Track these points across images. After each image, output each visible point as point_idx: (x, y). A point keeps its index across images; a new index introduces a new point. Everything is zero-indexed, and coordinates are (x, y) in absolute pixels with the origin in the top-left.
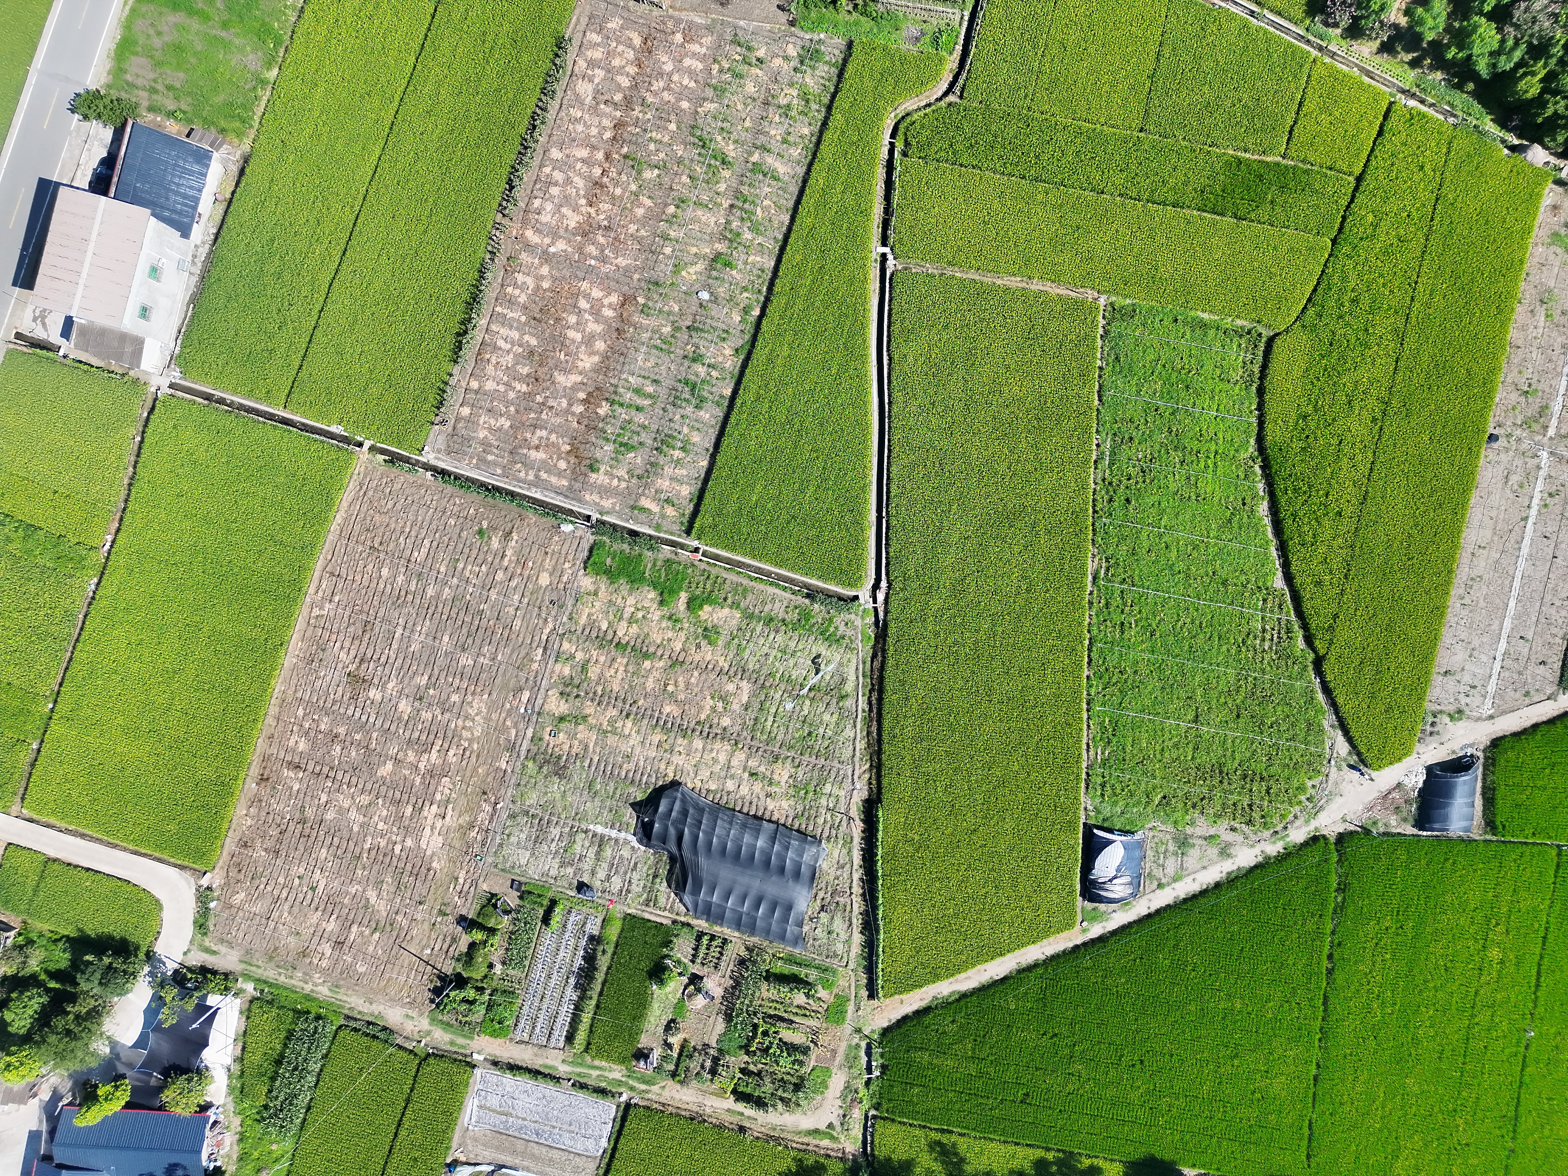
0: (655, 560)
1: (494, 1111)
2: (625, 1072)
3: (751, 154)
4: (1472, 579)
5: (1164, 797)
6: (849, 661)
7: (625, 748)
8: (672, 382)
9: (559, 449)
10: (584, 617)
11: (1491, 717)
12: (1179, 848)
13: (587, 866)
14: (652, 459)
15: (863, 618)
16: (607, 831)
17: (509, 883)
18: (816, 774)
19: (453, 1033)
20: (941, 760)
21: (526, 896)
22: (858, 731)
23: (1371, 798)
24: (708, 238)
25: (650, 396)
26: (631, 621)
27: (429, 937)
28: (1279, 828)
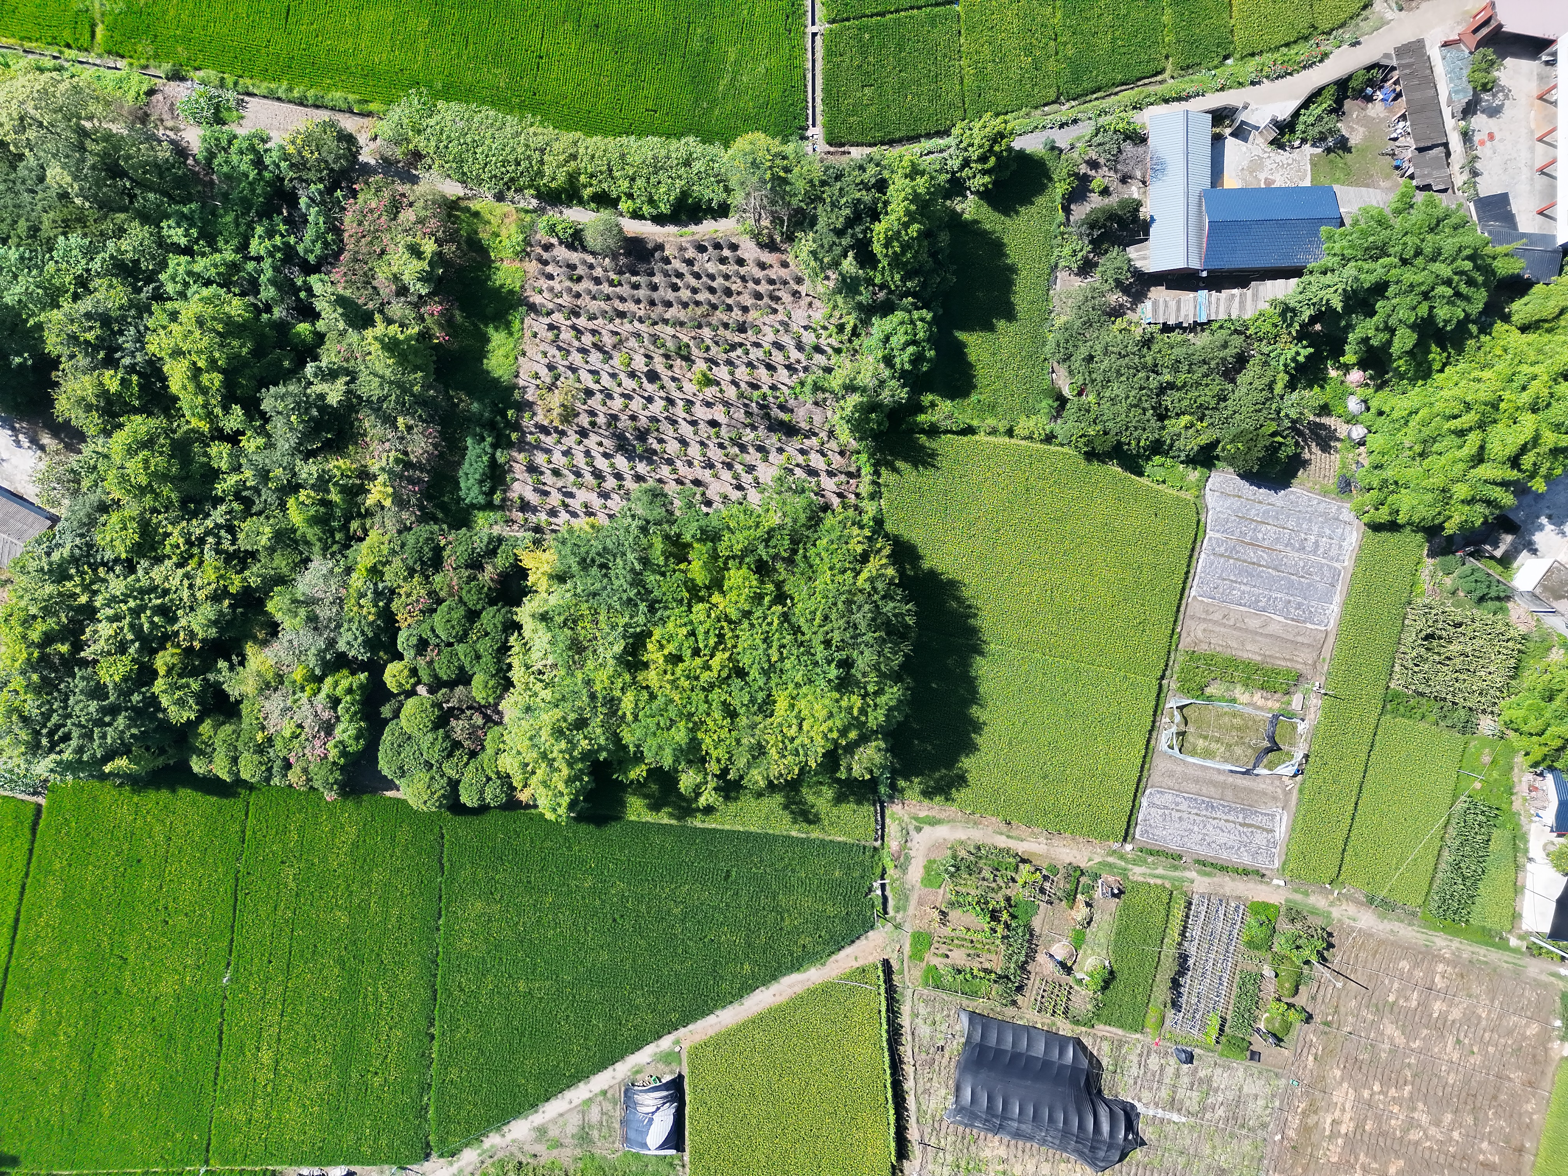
1: (1259, 828)
2: (1130, 873)
12: (588, 1134)
13: (1185, 1080)
16: (1168, 1115)
17: (1262, 1059)
19: (1306, 905)
21: (1246, 1047)
27: (1339, 998)
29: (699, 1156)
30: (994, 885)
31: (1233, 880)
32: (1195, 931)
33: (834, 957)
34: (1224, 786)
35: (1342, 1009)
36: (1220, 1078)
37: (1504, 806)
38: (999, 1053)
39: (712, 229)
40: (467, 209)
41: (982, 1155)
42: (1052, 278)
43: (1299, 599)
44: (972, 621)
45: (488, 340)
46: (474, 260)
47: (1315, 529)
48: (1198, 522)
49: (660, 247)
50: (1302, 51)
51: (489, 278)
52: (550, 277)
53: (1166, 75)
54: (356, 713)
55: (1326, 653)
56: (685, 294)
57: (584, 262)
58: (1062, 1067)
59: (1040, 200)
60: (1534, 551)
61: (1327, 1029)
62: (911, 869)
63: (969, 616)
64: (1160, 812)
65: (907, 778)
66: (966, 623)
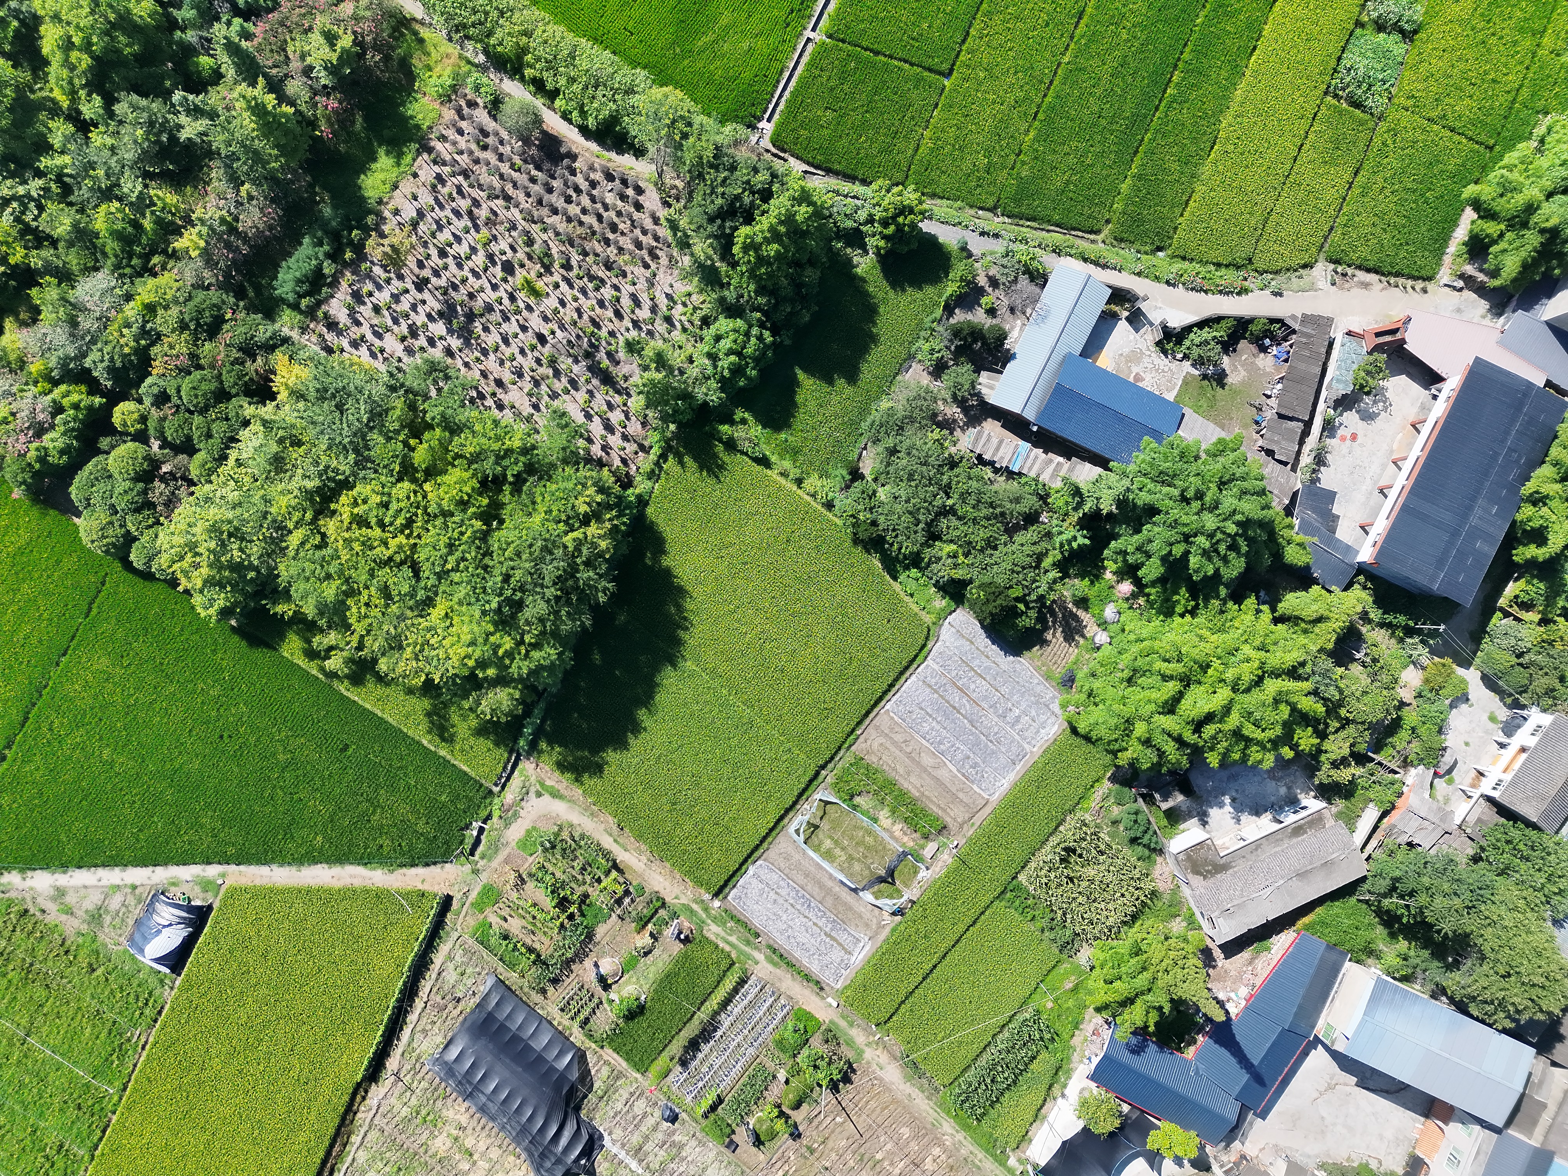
1: (840, 944)
2: (706, 929)
12: (101, 915)
13: (659, 1136)
17: (737, 1151)
18: (410, 1130)
19: (846, 1035)
21: (729, 1133)
27: (832, 1133)
29: (188, 986)
30: (580, 877)
31: (794, 980)
32: (736, 1008)
33: (404, 870)
34: (829, 892)
35: (830, 1144)
36: (691, 1150)
37: (1065, 1036)
38: (503, 1028)
39: (629, 165)
40: (416, 33)
41: (445, 1113)
42: (906, 365)
43: (979, 760)
44: (681, 633)
45: (375, 160)
46: (399, 82)
47: (1024, 705)
48: (924, 646)
49: (574, 157)
50: (1229, 277)
51: (403, 104)
52: (461, 132)
53: (1099, 238)
54: (73, 430)
55: (977, 819)
56: (574, 210)
57: (497, 134)
58: (552, 1069)
59: (930, 290)
60: (1204, 823)
61: (808, 1154)
62: (514, 827)
63: (679, 627)
64: (760, 886)
65: (550, 743)
66: (675, 631)
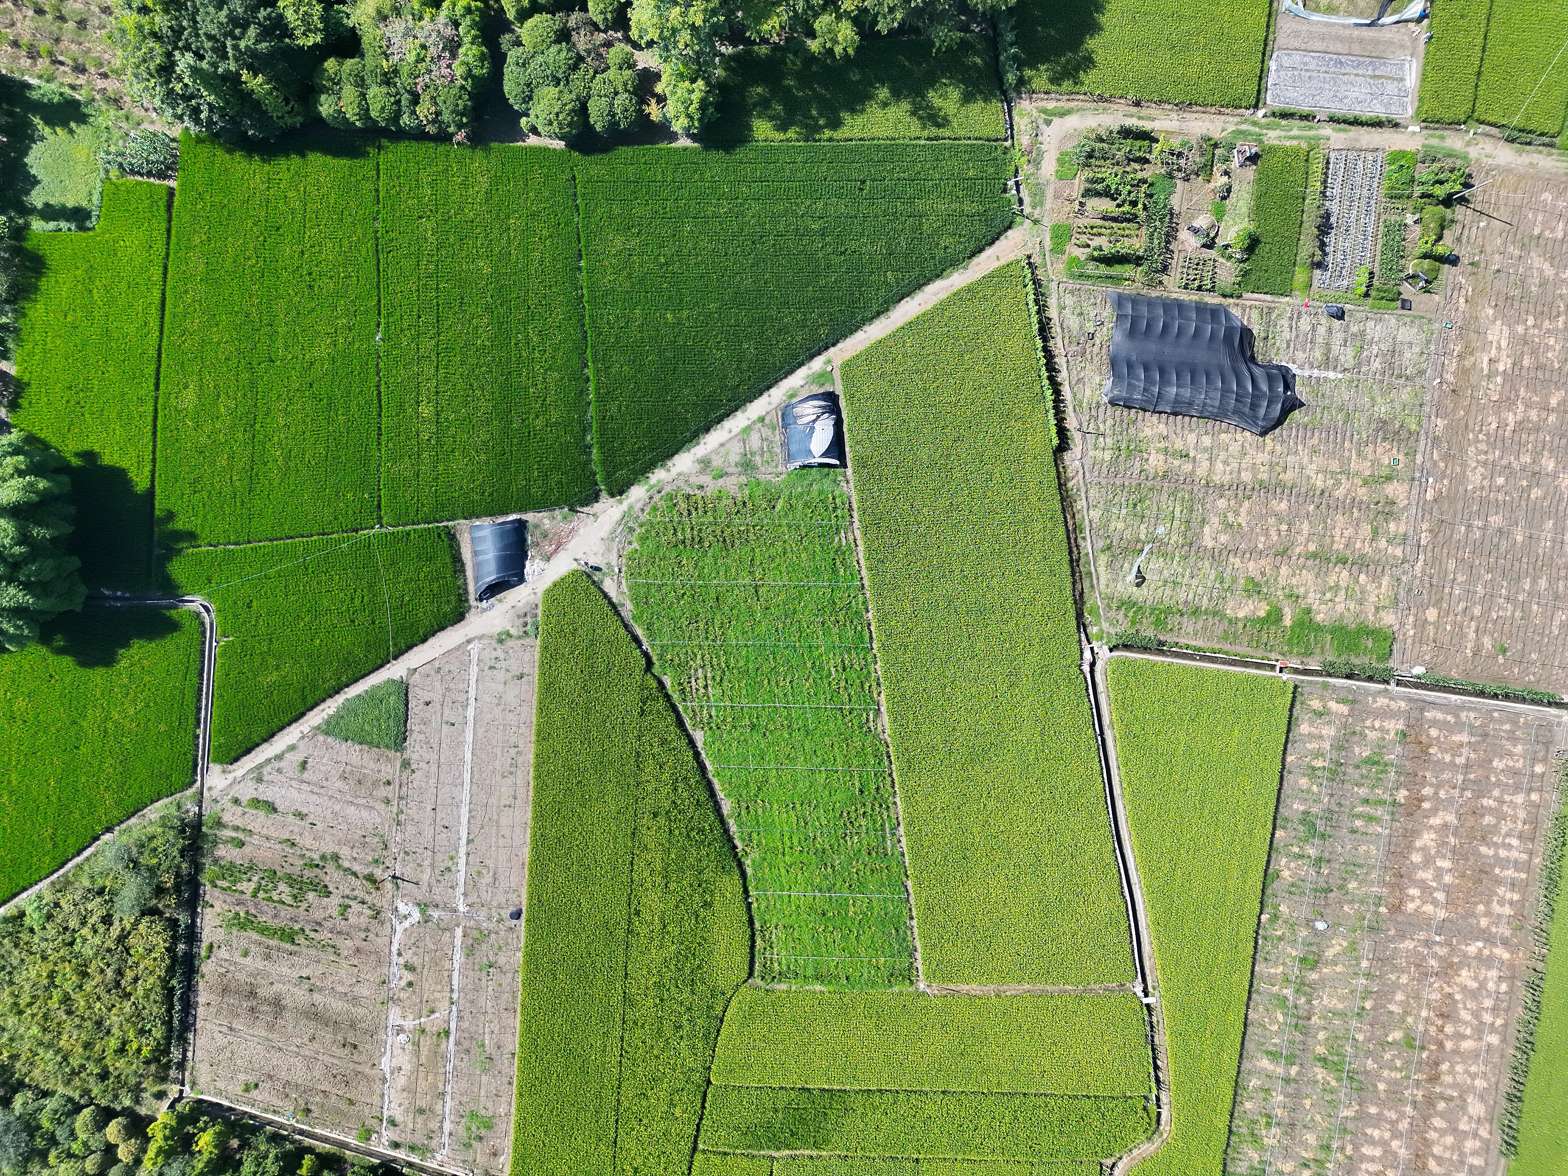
0: (1322, 653)
1: (1389, 78)
2: (1265, 139)
3: (1299, 1073)
4: (511, 773)
5: (774, 507)
6: (1107, 585)
7: (1319, 460)
8: (1337, 834)
9: (1440, 747)
10: (1384, 583)
11: (469, 642)
12: (750, 461)
13: (1338, 338)
14: (1344, 754)
15: (1102, 631)
16: (1323, 374)
17: (1413, 306)
18: (1122, 468)
19: (1443, 148)
20: (1001, 503)
21: (1396, 296)
22: (1086, 517)
23: (573, 542)
24: (1327, 982)
25: (1358, 816)
26: (1336, 588)
27: (1484, 238)
28: (657, 497)
30: (1128, 169)
31: (1368, 133)
33: (975, 260)
34: (1351, 40)
35: (1489, 249)
41: (1141, 435)
54: (475, 37)
61: (1475, 270)
62: (1045, 163)
64: (1290, 74)
